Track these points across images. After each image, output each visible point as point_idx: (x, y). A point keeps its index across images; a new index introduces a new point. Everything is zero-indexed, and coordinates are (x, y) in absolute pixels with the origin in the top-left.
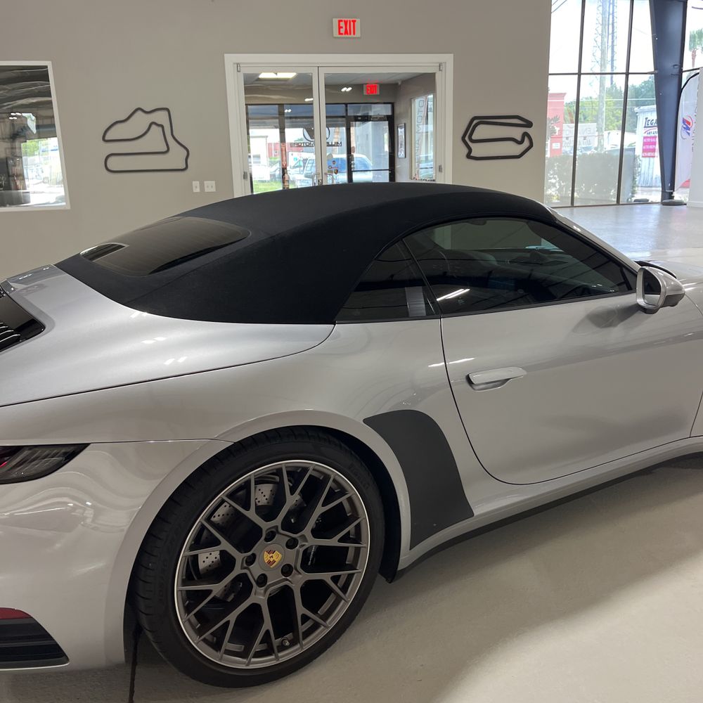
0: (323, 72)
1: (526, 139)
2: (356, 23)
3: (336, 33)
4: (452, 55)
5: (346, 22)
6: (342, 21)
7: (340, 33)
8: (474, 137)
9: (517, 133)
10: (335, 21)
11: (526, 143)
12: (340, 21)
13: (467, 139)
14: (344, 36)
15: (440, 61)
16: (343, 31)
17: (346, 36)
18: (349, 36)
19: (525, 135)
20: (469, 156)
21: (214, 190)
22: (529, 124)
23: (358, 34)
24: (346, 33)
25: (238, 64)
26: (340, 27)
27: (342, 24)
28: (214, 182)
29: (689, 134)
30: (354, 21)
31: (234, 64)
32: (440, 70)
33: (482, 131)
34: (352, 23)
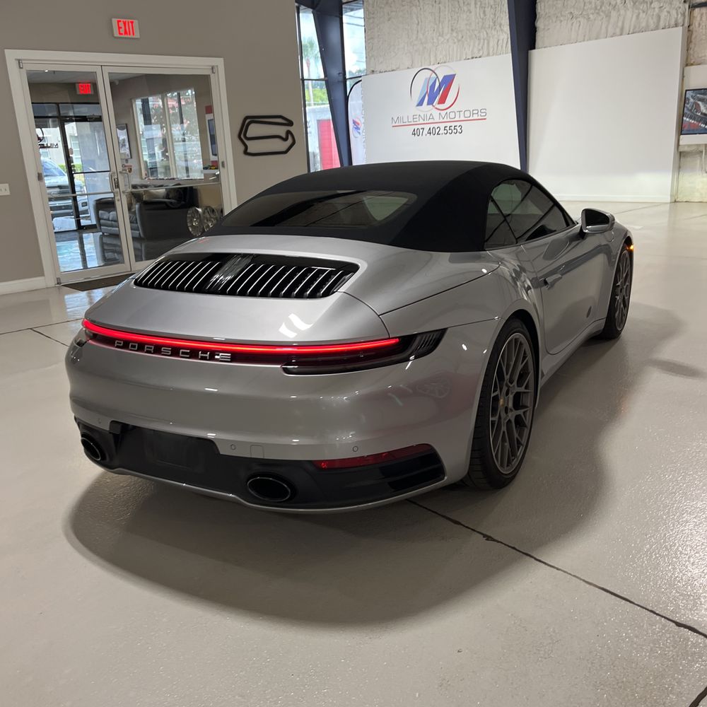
0: (107, 70)
1: (290, 137)
2: (134, 24)
3: (116, 34)
4: (222, 59)
5: (125, 23)
6: (120, 21)
7: (120, 34)
8: (248, 135)
9: (281, 131)
10: (115, 21)
11: (290, 140)
12: (119, 21)
13: (242, 136)
14: (123, 36)
15: (213, 64)
16: (122, 31)
17: (126, 36)
18: (128, 36)
19: (288, 132)
20: (246, 152)
21: (8, 193)
22: (290, 123)
23: (137, 35)
24: (126, 33)
25: (19, 61)
26: (120, 28)
27: (121, 24)
28: (7, 185)
29: (359, 133)
30: (132, 22)
31: (16, 59)
32: (213, 72)
33: (254, 130)
34: (130, 24)
